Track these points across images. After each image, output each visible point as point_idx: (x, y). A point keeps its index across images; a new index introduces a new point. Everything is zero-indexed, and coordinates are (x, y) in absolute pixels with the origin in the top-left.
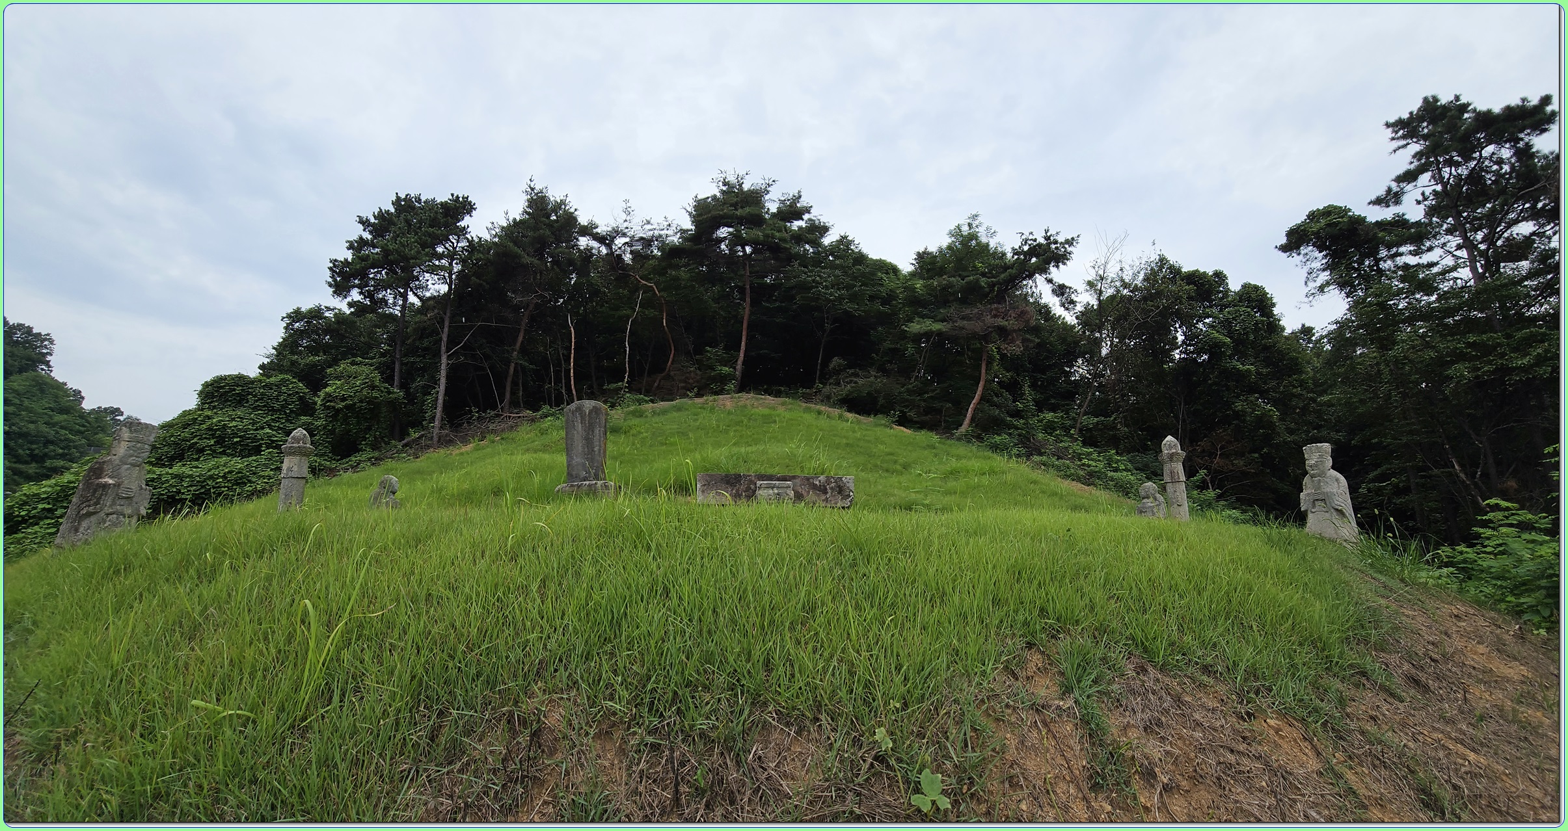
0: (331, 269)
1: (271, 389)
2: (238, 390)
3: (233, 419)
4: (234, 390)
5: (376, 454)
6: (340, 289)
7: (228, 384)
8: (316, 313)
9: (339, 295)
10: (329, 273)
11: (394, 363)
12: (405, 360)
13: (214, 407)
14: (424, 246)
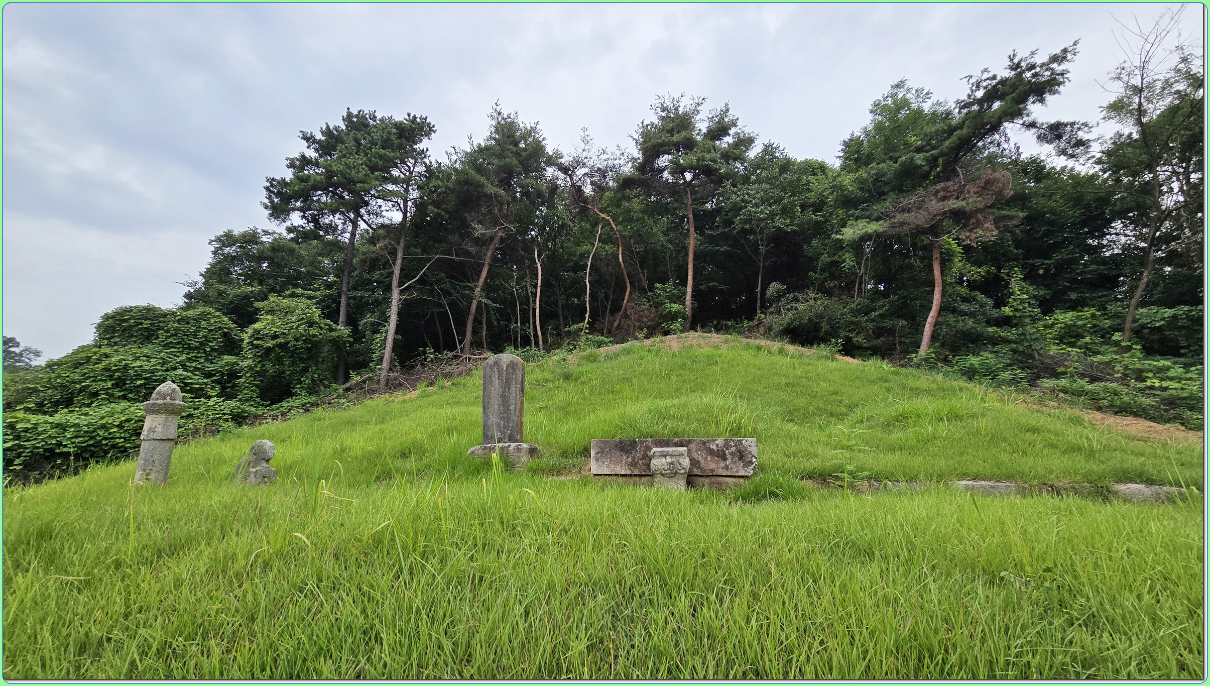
0: (267, 189)
1: (188, 323)
2: (146, 324)
3: (138, 358)
4: (141, 324)
5: (313, 399)
6: (278, 211)
7: (134, 318)
8: (251, 238)
9: (277, 218)
10: (265, 193)
11: (340, 297)
12: (353, 294)
13: (116, 343)
14: (373, 169)
